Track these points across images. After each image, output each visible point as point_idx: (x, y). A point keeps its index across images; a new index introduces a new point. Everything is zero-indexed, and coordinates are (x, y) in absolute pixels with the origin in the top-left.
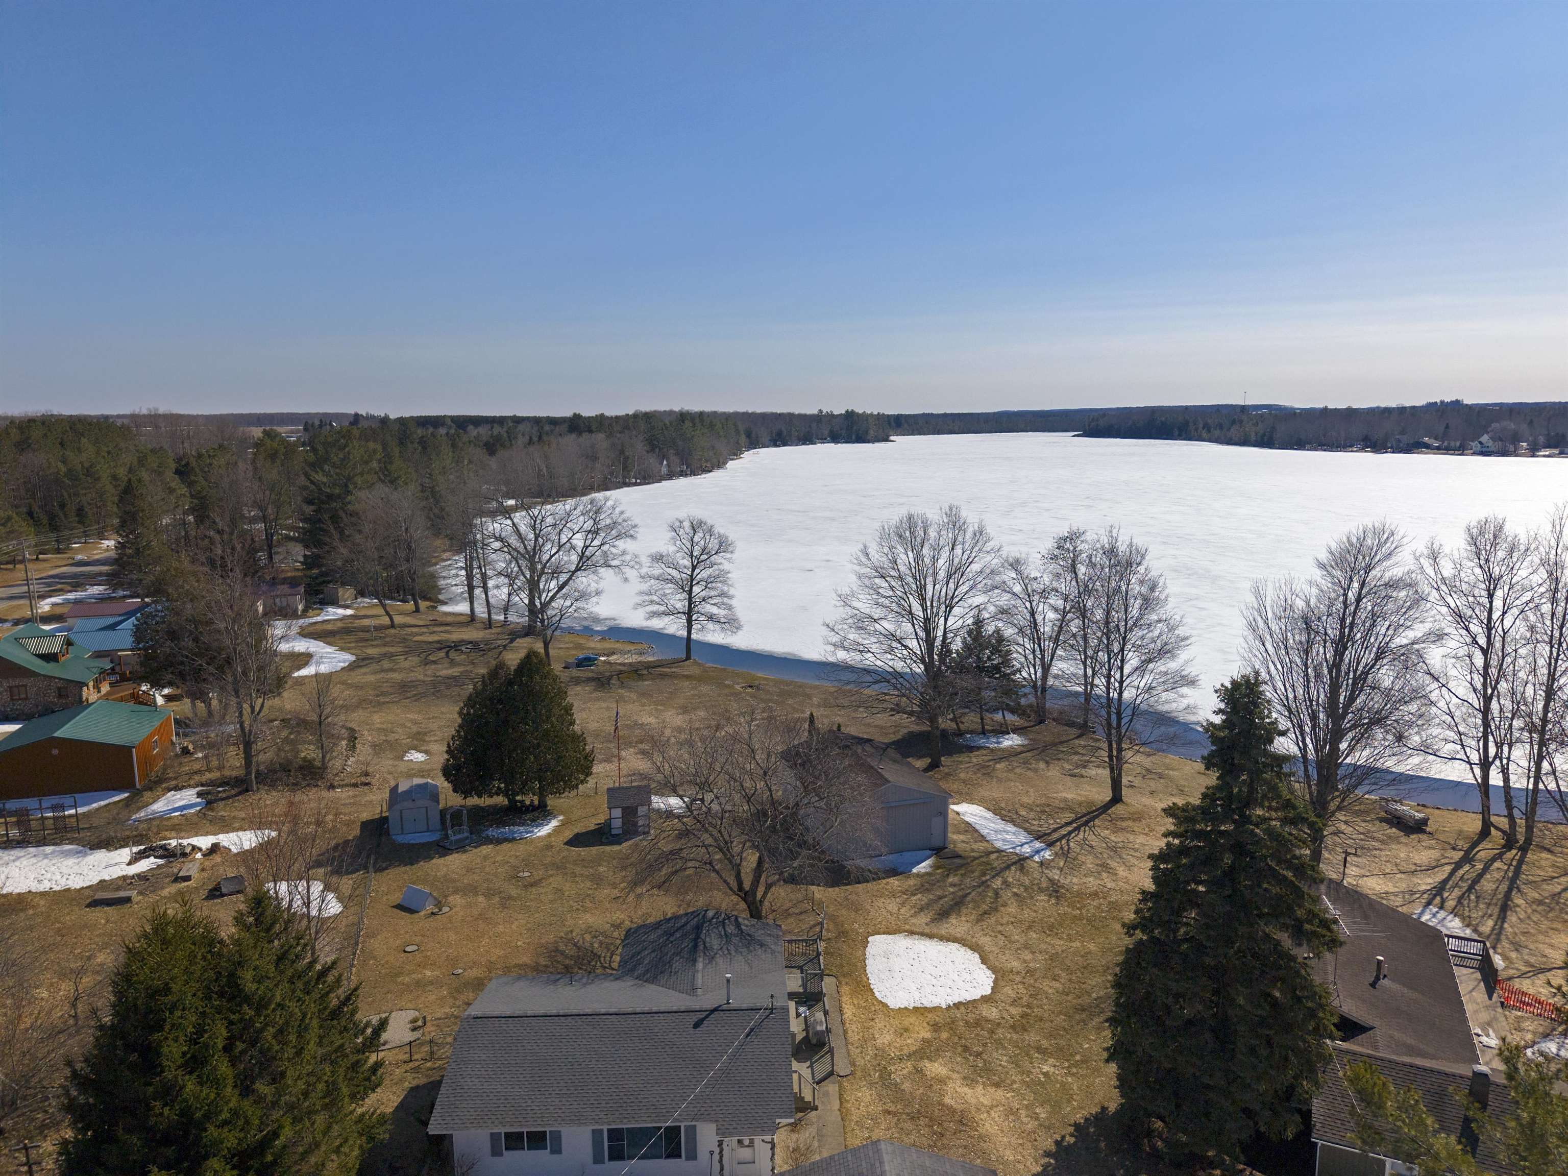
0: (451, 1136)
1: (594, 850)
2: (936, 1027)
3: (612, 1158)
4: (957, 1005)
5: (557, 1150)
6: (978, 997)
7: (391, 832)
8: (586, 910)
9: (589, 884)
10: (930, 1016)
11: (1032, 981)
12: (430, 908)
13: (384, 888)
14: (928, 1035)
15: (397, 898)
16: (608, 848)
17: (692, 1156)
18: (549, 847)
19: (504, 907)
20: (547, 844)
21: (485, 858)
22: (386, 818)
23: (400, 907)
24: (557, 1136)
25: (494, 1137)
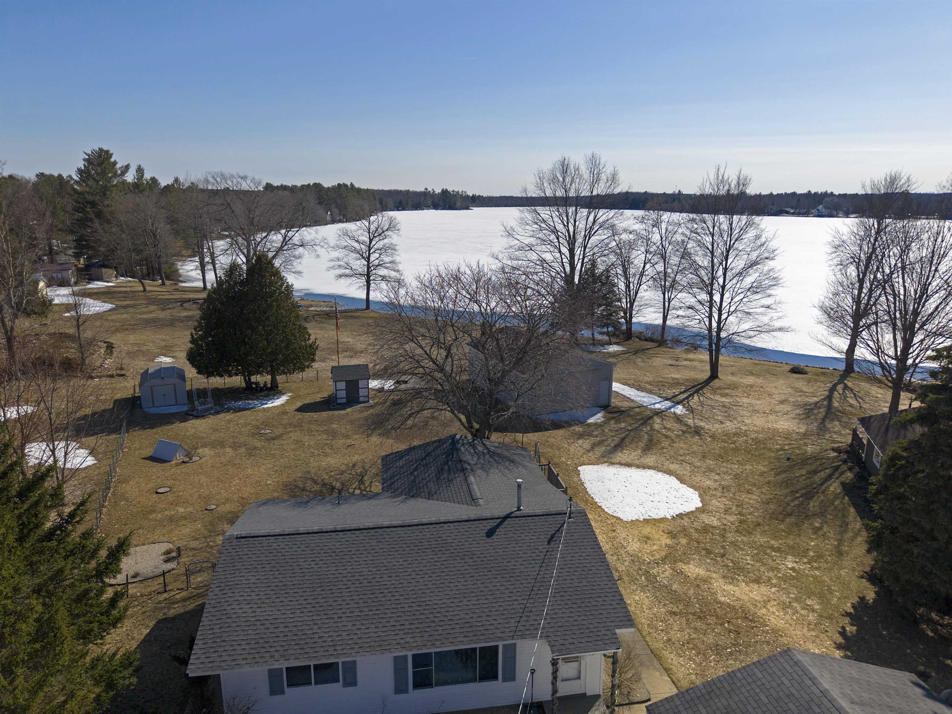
0: (218, 676)
1: (324, 414)
2: (672, 535)
3: (417, 686)
4: (680, 516)
5: (351, 682)
6: (694, 509)
7: (143, 405)
8: (326, 455)
9: (325, 436)
10: (662, 525)
11: (732, 495)
12: (180, 457)
13: (137, 445)
14: (669, 542)
15: (149, 452)
16: (336, 413)
17: (510, 676)
18: (285, 413)
19: (251, 455)
20: (282, 410)
21: (229, 421)
22: (139, 397)
23: (152, 459)
24: (351, 667)
25: (273, 675)
